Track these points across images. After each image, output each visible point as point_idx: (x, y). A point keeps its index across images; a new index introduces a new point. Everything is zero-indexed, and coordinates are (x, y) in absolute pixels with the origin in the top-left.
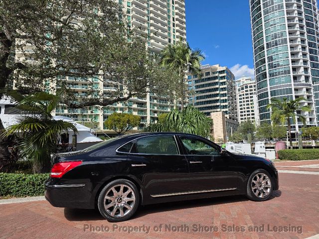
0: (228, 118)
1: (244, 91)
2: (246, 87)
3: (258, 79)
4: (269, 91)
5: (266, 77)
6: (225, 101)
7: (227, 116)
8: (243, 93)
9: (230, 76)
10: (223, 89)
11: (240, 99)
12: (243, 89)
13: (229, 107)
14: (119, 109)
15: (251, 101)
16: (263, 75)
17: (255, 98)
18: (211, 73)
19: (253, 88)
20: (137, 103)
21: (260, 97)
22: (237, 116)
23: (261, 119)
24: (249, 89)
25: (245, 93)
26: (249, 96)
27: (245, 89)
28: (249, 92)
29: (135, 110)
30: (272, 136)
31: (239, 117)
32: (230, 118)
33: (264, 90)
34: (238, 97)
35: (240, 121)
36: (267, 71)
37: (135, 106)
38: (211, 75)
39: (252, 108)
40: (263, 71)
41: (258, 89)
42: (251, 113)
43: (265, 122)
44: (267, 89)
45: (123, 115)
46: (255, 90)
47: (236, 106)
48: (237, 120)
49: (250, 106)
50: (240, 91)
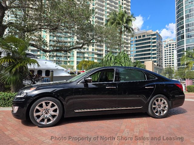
0: (156, 65)
1: (168, 47)
2: (170, 45)
3: (178, 39)
4: (185, 47)
5: (184, 38)
6: (155, 54)
7: (156, 64)
8: (167, 49)
9: (159, 37)
10: (154, 46)
11: (165, 53)
12: (167, 46)
13: (157, 58)
14: (86, 58)
15: (173, 54)
16: (182, 37)
17: (175, 52)
18: (146, 36)
19: (174, 46)
20: (97, 55)
21: (178, 51)
22: (162, 64)
23: (178, 66)
24: (171, 46)
25: (169, 49)
26: (171, 51)
27: (169, 47)
28: (171, 49)
29: (95, 58)
30: (185, 77)
31: (164, 65)
32: (157, 65)
33: (182, 47)
34: (164, 52)
35: (164, 67)
36: (185, 34)
37: (96, 56)
38: (146, 37)
39: (172, 59)
40: (182, 34)
41: (178, 46)
42: (172, 62)
43: (181, 68)
44: (184, 46)
45: (88, 62)
46: (175, 47)
47: (162, 57)
48: (162, 67)
49: (171, 58)
50: (165, 48)
